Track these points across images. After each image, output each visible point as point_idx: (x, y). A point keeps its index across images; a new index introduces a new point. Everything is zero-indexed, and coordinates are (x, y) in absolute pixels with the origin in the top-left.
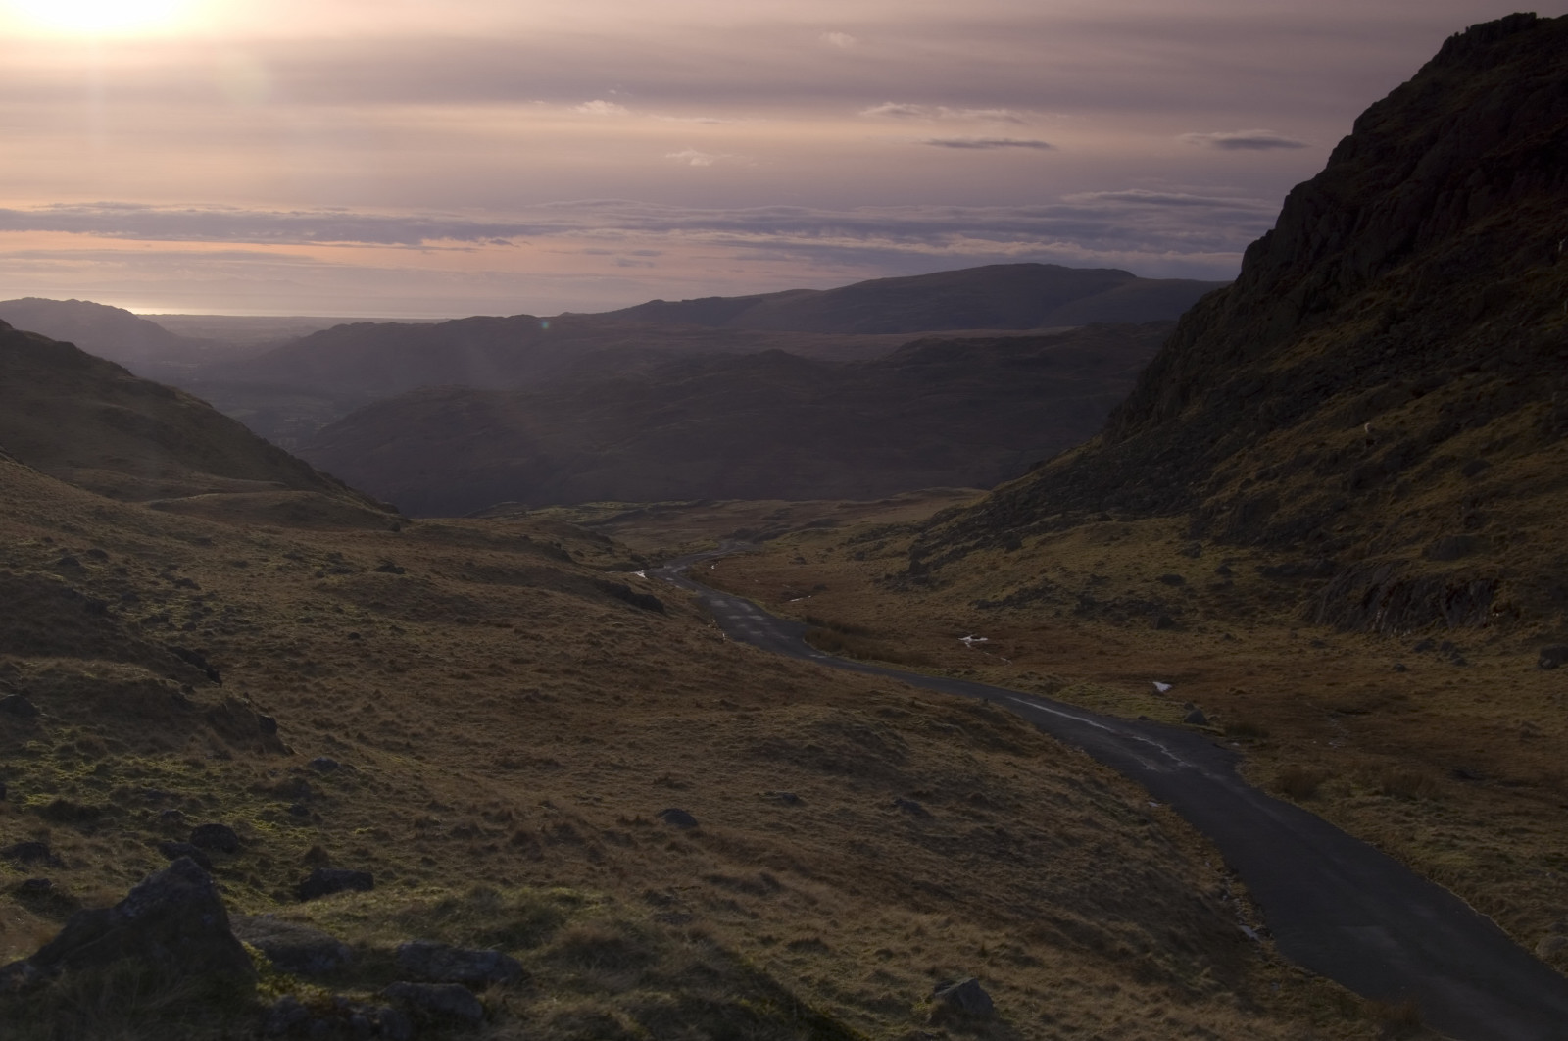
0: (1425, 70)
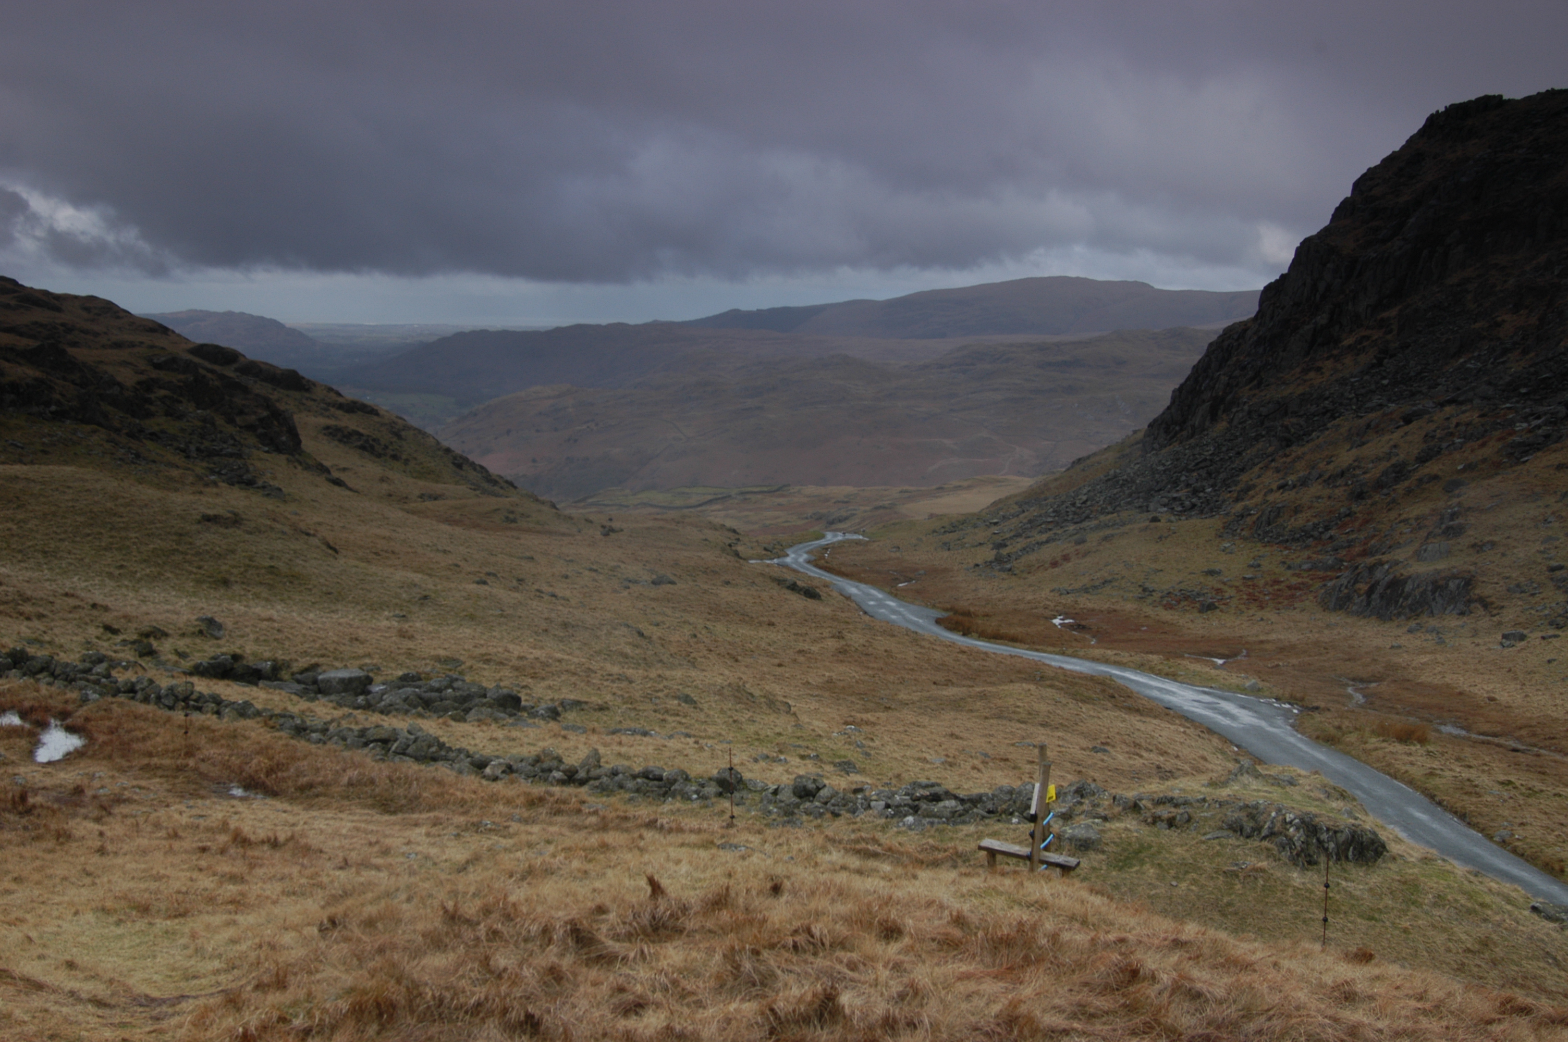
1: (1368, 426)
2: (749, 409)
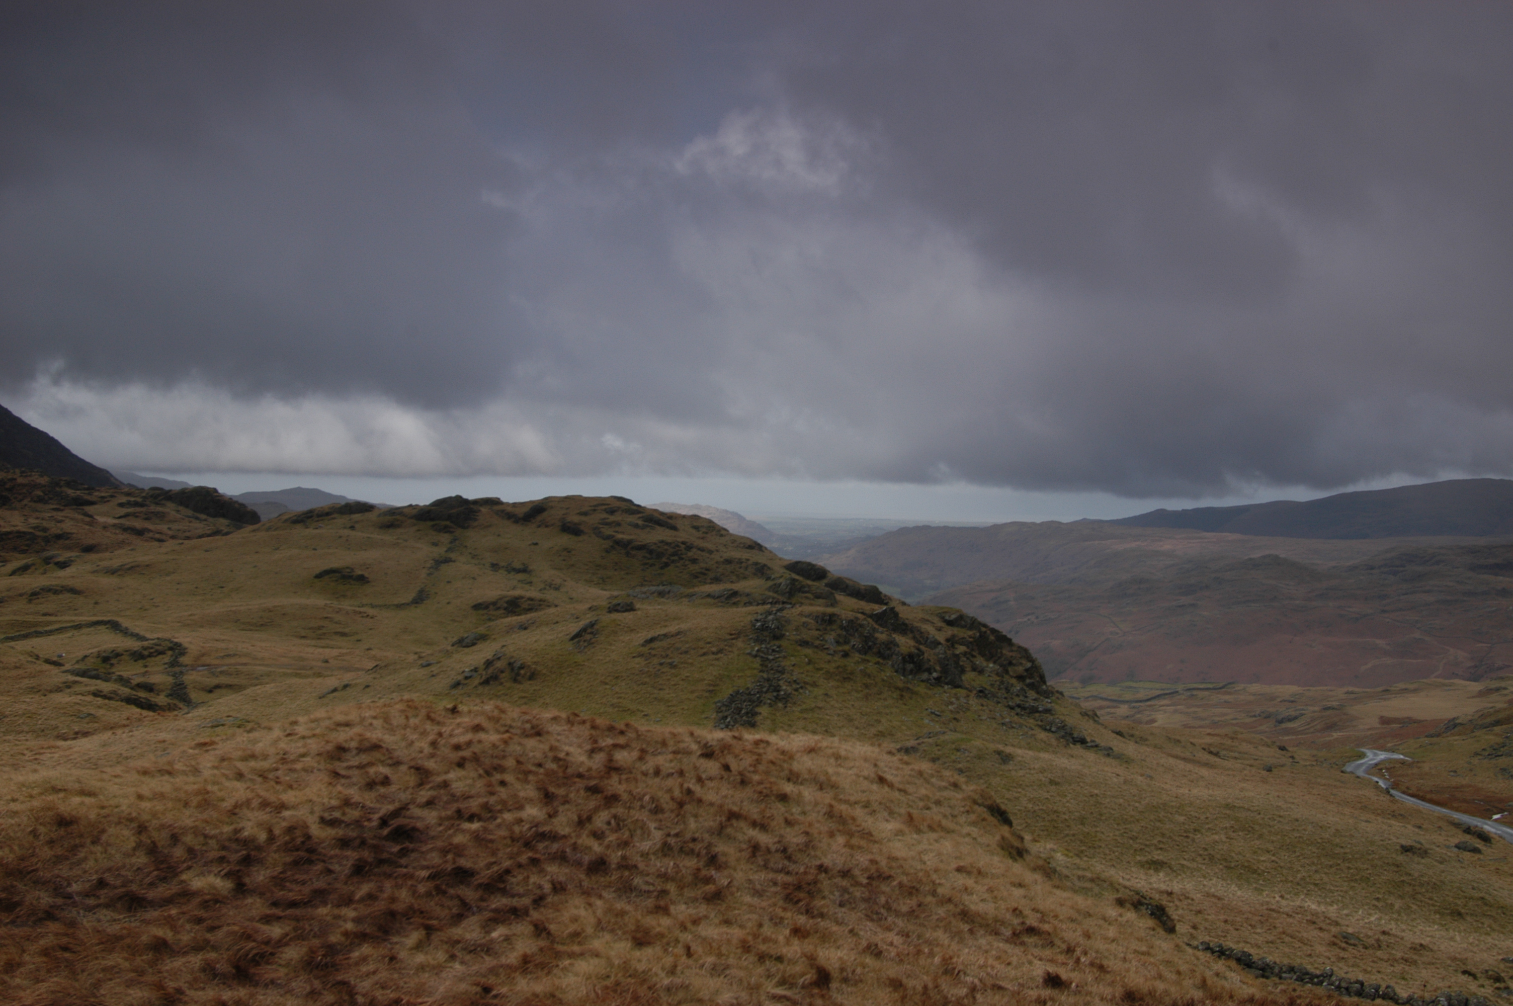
2: (1183, 606)
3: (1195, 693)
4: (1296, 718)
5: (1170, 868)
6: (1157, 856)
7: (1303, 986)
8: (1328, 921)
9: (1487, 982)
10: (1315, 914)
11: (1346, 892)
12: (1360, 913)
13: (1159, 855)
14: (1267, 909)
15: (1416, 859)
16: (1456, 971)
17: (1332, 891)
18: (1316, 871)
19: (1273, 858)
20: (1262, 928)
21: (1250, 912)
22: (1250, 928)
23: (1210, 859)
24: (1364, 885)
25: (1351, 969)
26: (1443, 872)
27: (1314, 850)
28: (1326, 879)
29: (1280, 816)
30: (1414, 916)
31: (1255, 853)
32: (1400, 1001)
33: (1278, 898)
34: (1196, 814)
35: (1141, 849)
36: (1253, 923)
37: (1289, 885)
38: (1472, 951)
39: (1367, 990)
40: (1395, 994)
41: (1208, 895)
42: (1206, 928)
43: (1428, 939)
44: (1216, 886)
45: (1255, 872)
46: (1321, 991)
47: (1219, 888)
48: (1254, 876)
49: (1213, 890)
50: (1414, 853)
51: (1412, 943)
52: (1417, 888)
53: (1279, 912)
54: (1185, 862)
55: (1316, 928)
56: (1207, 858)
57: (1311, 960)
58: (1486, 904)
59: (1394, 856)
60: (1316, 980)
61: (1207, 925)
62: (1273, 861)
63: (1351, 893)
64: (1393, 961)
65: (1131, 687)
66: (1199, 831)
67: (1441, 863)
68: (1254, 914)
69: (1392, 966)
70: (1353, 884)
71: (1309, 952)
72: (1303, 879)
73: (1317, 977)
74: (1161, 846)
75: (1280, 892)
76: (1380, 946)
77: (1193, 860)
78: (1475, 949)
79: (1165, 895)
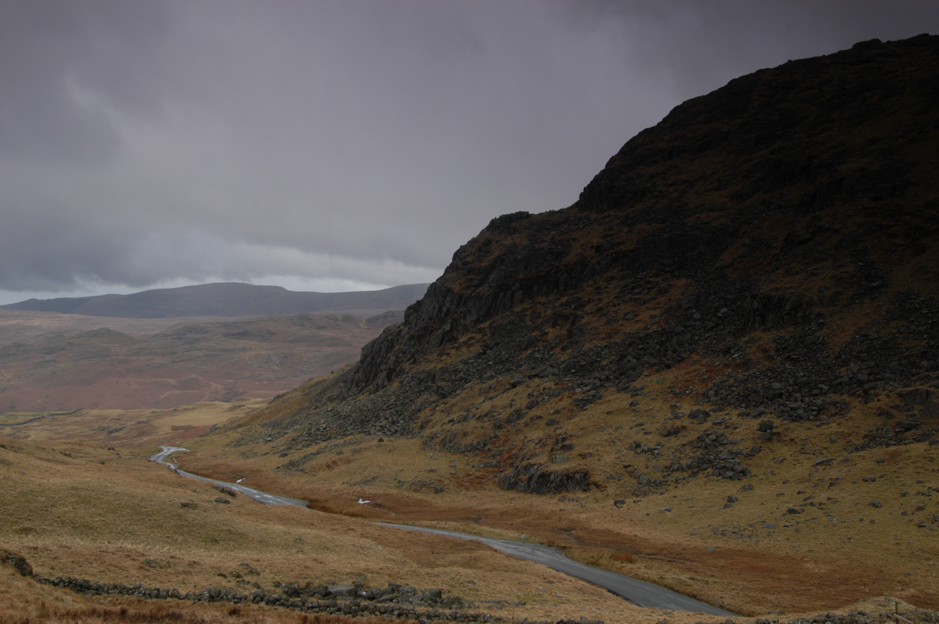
0: (482, 232)
1: (490, 388)
2: (48, 361)
3: (55, 417)
4: (120, 430)
5: (36, 532)
6: (27, 525)
7: (122, 596)
8: (138, 554)
9: (232, 579)
10: (130, 551)
11: (149, 535)
12: (158, 547)
13: (28, 524)
14: (100, 551)
15: (190, 510)
16: (214, 575)
17: (140, 535)
18: (130, 524)
19: (103, 519)
20: (96, 564)
21: (89, 555)
22: (88, 564)
23: (62, 523)
24: (159, 529)
25: (152, 582)
26: (206, 517)
27: (129, 511)
28: (136, 528)
29: (107, 492)
30: (189, 545)
31: (91, 516)
32: (182, 597)
33: (106, 544)
34: (53, 495)
35: (16, 522)
36: (91, 561)
37: (114, 534)
38: (223, 562)
39: (162, 593)
40: (178, 593)
41: (61, 546)
42: (60, 568)
43: (198, 558)
44: (67, 540)
45: (91, 528)
46: (134, 598)
47: (68, 541)
48: (91, 531)
49: (64, 543)
50: (189, 507)
51: (189, 561)
52: (191, 528)
53: (107, 552)
54: (46, 527)
55: (130, 560)
56: (60, 522)
57: (128, 580)
58: (231, 533)
59: (177, 510)
60: (130, 592)
61: (61, 566)
62: (103, 521)
63: (152, 535)
64: (177, 574)
65: (12, 415)
66: (54, 506)
67: (205, 511)
68: (92, 555)
69: (177, 576)
70: (153, 530)
71: (126, 575)
72: (122, 530)
73: (131, 589)
74: (30, 518)
75: (108, 539)
76: (169, 566)
77: (51, 525)
78: (225, 560)
79: (33, 550)
